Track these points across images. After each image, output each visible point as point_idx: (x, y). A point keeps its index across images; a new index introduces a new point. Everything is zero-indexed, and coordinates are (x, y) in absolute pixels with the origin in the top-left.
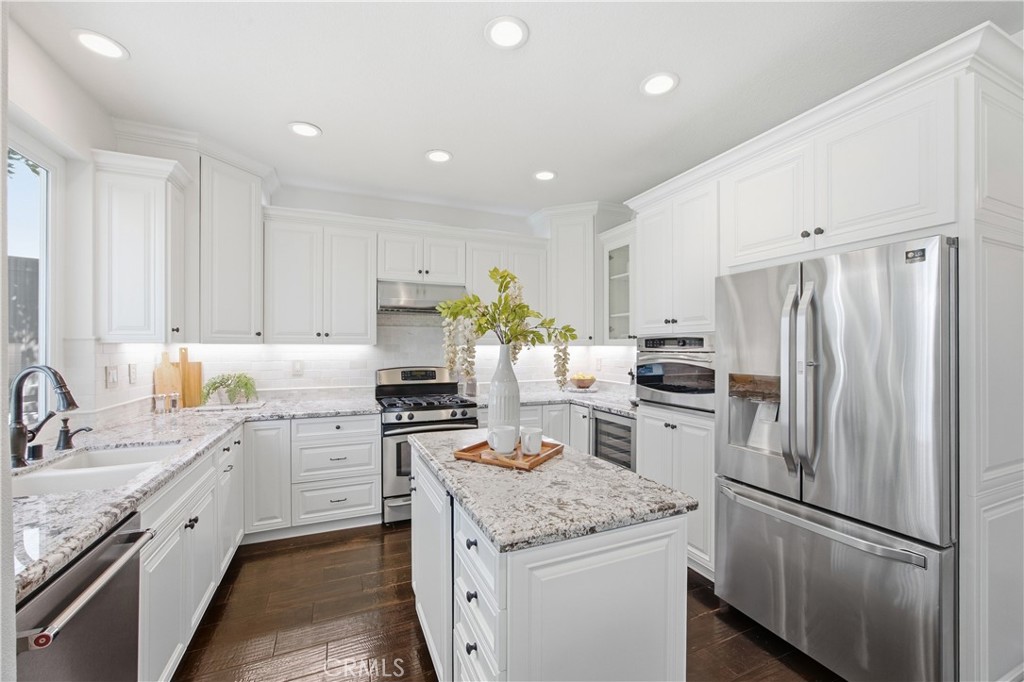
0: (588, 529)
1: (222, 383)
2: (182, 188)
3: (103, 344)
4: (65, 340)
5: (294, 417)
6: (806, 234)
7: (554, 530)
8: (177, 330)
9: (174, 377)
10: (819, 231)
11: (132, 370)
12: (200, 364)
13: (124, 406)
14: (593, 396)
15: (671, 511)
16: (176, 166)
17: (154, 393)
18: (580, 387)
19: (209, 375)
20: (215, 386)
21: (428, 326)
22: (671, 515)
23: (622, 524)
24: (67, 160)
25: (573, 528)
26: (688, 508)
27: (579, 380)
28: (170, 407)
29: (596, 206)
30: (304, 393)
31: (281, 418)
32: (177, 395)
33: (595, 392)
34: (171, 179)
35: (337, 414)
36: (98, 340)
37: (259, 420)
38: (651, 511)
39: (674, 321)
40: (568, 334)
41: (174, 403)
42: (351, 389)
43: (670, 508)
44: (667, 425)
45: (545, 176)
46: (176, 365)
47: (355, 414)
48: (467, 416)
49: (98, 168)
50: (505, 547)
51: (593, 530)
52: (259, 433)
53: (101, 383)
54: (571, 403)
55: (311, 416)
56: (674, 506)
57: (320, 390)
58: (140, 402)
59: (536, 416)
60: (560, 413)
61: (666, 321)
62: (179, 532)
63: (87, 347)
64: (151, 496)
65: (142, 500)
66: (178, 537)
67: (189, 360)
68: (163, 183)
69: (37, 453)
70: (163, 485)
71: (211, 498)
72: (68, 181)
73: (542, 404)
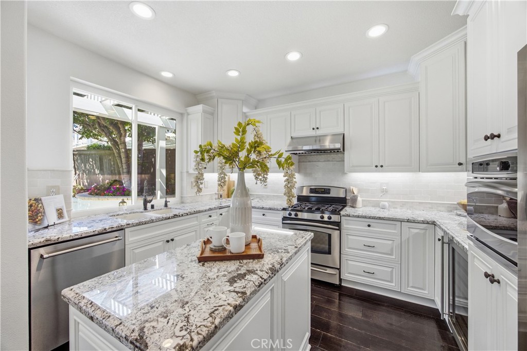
11: (206, 183)
12: (234, 181)
13: (202, 196)
21: (329, 161)
24: (182, 114)
30: (268, 197)
34: (204, 111)
35: (263, 208)
36: (188, 172)
41: (221, 196)
48: (331, 220)
49: (188, 114)
53: (189, 187)
54: (435, 224)
57: (274, 196)
58: (210, 194)
59: (395, 229)
60: (423, 231)
61: (486, 138)
62: (162, 242)
63: (185, 175)
64: (134, 226)
65: (125, 227)
66: (160, 244)
67: (231, 180)
68: (200, 114)
69: (153, 207)
70: (145, 224)
71: (194, 233)
72: (182, 120)
73: (401, 221)
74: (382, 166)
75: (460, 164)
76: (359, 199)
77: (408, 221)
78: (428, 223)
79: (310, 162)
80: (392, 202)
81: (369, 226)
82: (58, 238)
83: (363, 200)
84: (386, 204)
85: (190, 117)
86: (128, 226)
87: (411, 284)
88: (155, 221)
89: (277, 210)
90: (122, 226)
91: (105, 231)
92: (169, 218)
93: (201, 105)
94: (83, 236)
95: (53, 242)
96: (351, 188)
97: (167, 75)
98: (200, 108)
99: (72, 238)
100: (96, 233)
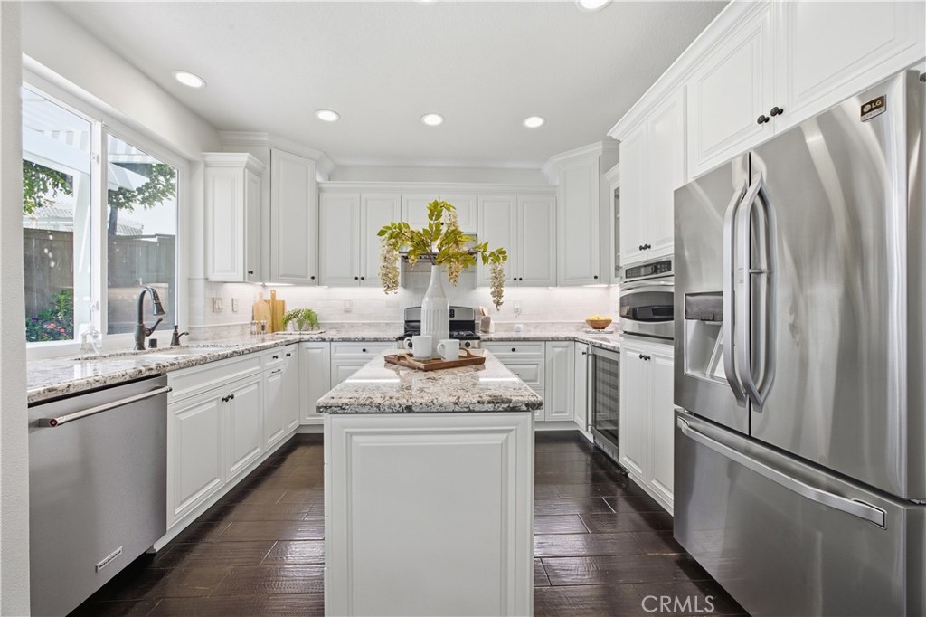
0: (404, 406)
1: (294, 315)
2: (259, 174)
3: (211, 282)
4: (189, 279)
5: (332, 340)
6: (763, 120)
7: (368, 402)
8: (252, 272)
9: (267, 310)
10: (778, 112)
11: (235, 303)
12: (284, 302)
13: (229, 326)
14: (608, 336)
15: (505, 406)
16: (249, 157)
17: (253, 319)
18: (595, 328)
19: (289, 309)
20: (290, 318)
22: (505, 410)
23: (442, 411)
24: (191, 164)
25: (388, 403)
26: (527, 405)
27: (592, 321)
28: (261, 330)
29: (601, 147)
30: (352, 326)
31: (323, 340)
32: (268, 323)
33: (612, 332)
34: (248, 167)
35: (363, 340)
36: (206, 279)
37: (309, 341)
38: (479, 402)
39: (647, 247)
40: (501, 256)
41: (263, 327)
42: (387, 324)
43: (503, 402)
44: (641, 357)
45: (534, 122)
46: (268, 302)
47: (376, 340)
49: (207, 166)
50: (320, 408)
51: (409, 409)
52: (310, 351)
53: (209, 309)
54: (575, 340)
55: (344, 340)
56: (509, 401)
57: (364, 324)
58: (241, 325)
59: (539, 351)
60: (564, 350)
61: (641, 248)
62: (215, 402)
63: (200, 285)
64: (181, 368)
65: (169, 368)
66: (213, 405)
67: (277, 299)
68: (242, 170)
69: (153, 343)
70: (196, 365)
71: (255, 387)
72: (191, 175)
73: (546, 340)
74: (521, 279)
75: (596, 277)
76: (492, 322)
77: (553, 340)
78: (570, 340)
79: (422, 271)
80: (526, 324)
81: (513, 350)
82: (69, 386)
83: (495, 324)
84: (521, 326)
85: (211, 171)
86: (173, 367)
87: (554, 410)
88: (208, 360)
89: (389, 340)
90: (164, 367)
91: (140, 376)
92: (227, 357)
93: (248, 154)
94: (108, 383)
95: (60, 394)
96: (481, 308)
97: (189, 80)
98: (242, 158)
99: (89, 388)
100: (128, 378)
